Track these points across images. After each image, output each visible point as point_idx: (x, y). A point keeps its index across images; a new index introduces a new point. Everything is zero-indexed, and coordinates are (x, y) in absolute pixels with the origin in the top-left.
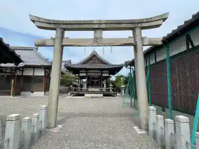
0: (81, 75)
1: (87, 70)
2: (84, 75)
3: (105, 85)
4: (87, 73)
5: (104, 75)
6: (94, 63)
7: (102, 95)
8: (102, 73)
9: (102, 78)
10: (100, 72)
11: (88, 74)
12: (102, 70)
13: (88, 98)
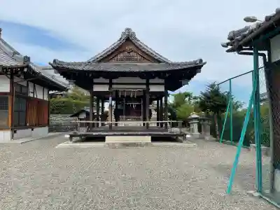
0: (97, 88)
1: (111, 76)
2: (105, 88)
3: (154, 114)
4: (111, 84)
5: (153, 89)
6: (129, 59)
7: (148, 139)
8: (148, 84)
9: (148, 97)
10: (144, 81)
11: (114, 86)
12: (148, 76)
13: (113, 146)
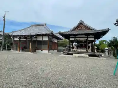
0: (71, 39)
1: (75, 35)
2: (73, 39)
3: (91, 47)
4: (75, 38)
5: (89, 39)
6: (81, 29)
7: (87, 55)
8: (88, 37)
9: (88, 42)
10: (86, 36)
12: (88, 35)
13: (75, 57)
